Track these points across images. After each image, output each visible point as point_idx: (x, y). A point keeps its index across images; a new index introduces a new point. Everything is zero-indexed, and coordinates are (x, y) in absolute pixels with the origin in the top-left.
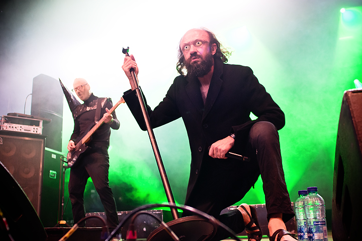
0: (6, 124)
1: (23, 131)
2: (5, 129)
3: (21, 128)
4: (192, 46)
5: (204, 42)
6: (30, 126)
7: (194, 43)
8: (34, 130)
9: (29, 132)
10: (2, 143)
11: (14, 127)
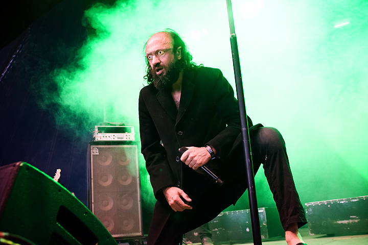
0: (100, 135)
1: (116, 139)
2: (99, 140)
3: (114, 137)
4: (154, 57)
5: (166, 51)
6: (122, 134)
7: (156, 53)
8: (126, 137)
9: (122, 140)
10: (98, 154)
11: (108, 137)
